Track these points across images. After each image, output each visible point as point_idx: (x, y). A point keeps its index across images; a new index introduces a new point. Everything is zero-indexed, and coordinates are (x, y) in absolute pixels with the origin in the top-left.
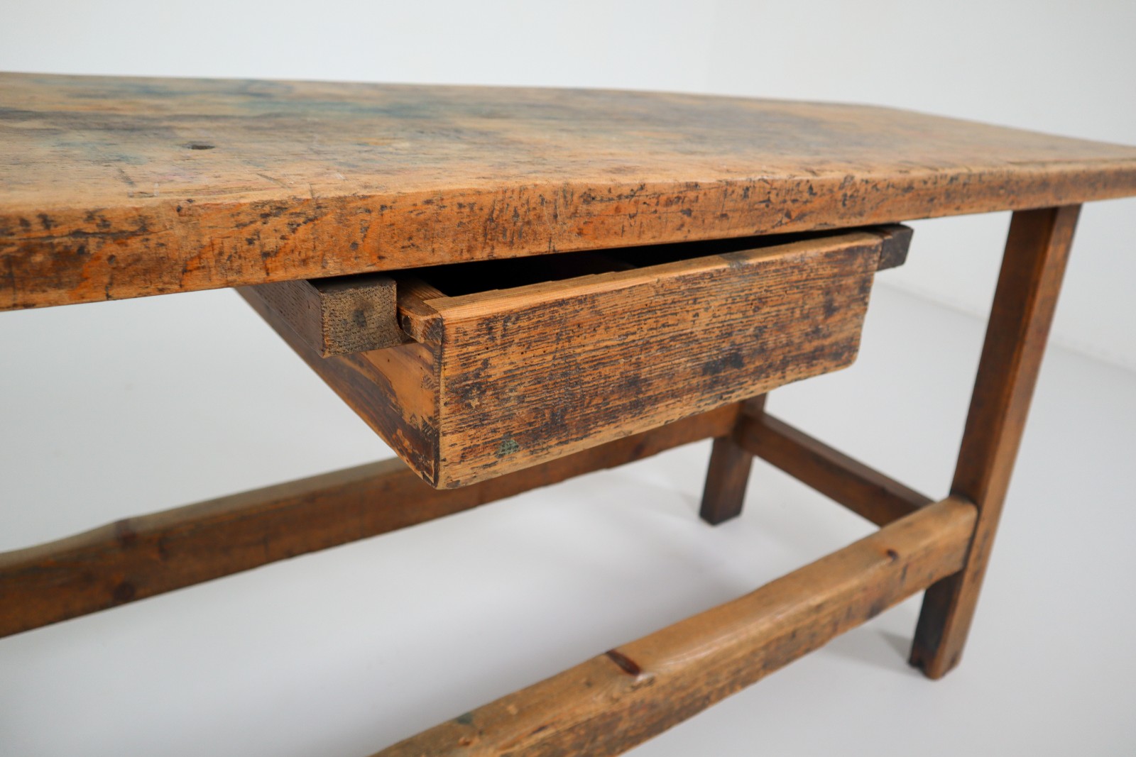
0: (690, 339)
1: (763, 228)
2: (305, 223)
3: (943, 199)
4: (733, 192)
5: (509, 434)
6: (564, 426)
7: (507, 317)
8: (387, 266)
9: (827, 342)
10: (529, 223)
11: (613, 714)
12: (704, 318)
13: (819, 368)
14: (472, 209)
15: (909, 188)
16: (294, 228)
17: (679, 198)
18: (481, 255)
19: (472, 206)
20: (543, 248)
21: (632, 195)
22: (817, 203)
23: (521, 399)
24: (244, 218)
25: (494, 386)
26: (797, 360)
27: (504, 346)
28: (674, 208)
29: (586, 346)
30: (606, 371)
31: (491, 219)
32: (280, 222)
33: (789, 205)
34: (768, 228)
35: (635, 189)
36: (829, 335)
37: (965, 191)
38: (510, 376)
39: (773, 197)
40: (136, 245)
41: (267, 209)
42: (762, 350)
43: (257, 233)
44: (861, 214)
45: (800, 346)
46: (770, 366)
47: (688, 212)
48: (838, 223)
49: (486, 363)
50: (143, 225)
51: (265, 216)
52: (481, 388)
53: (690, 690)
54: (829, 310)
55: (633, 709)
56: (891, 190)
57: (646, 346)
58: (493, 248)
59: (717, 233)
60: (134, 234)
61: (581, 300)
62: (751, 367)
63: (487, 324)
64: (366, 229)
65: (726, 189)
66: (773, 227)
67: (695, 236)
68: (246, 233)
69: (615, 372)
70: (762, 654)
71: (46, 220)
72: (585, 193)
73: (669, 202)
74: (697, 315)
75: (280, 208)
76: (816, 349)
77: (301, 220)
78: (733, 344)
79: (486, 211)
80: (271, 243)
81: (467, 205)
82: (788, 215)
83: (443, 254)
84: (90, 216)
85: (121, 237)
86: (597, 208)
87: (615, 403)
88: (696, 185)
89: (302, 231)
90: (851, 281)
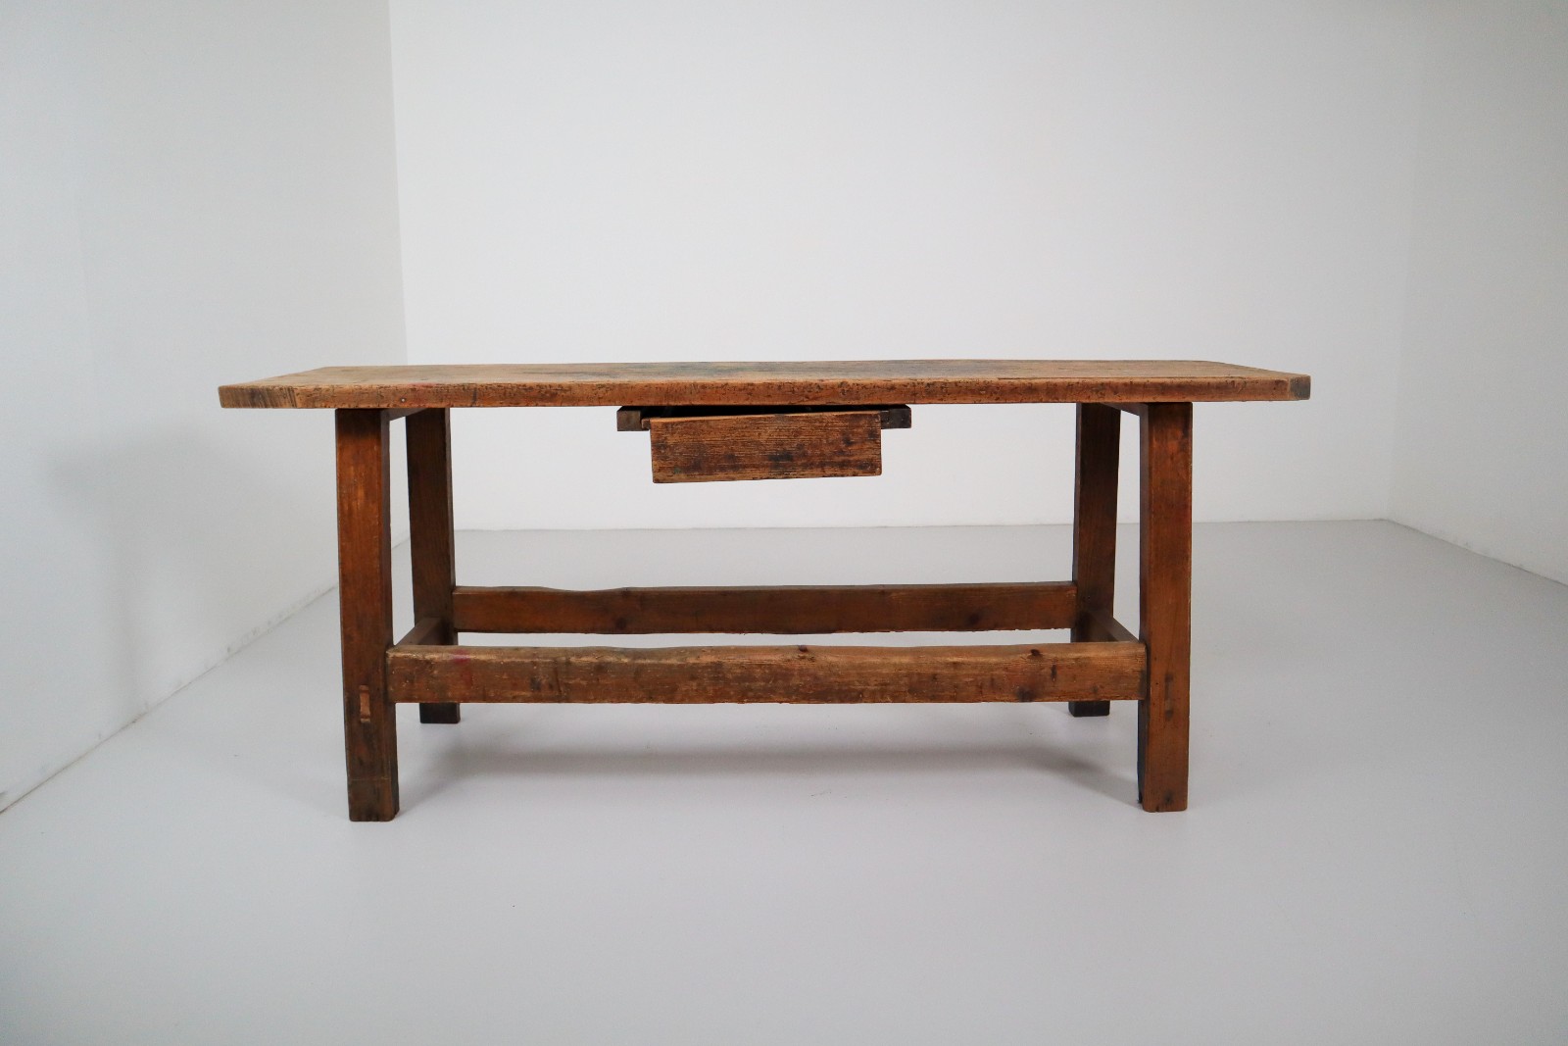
0: (758, 444)
3: (925, 395)
4: (772, 387)
5: (676, 466)
7: (673, 424)
8: (634, 404)
9: (852, 459)
10: (682, 394)
12: (764, 437)
13: (850, 472)
15: (893, 388)
17: (744, 388)
18: (664, 404)
20: (687, 403)
21: (722, 386)
22: (823, 393)
23: (681, 453)
25: (669, 446)
26: (833, 464)
27: (673, 434)
28: (743, 392)
29: (706, 440)
30: (717, 449)
31: (667, 392)
32: (603, 390)
33: (806, 393)
34: (795, 402)
36: (852, 455)
37: (944, 391)
38: (676, 444)
39: (795, 389)
40: (568, 393)
42: (804, 455)
44: (858, 399)
45: (830, 458)
46: (812, 464)
47: (750, 394)
48: (842, 402)
49: (666, 438)
50: (570, 388)
51: (599, 388)
52: (666, 447)
54: (848, 443)
56: (877, 389)
57: (735, 443)
58: (668, 401)
59: (767, 402)
62: (799, 463)
63: (666, 425)
64: (627, 393)
65: (768, 386)
66: (801, 403)
67: (755, 403)
69: (723, 450)
71: (550, 386)
72: (702, 386)
73: (740, 390)
74: (760, 434)
75: (603, 386)
76: (844, 461)
77: (608, 390)
78: (785, 450)
79: (665, 390)
81: (659, 388)
82: (807, 397)
83: (651, 402)
84: (559, 386)
85: (565, 391)
87: (724, 463)
88: (752, 385)
89: (609, 392)
90: (860, 430)
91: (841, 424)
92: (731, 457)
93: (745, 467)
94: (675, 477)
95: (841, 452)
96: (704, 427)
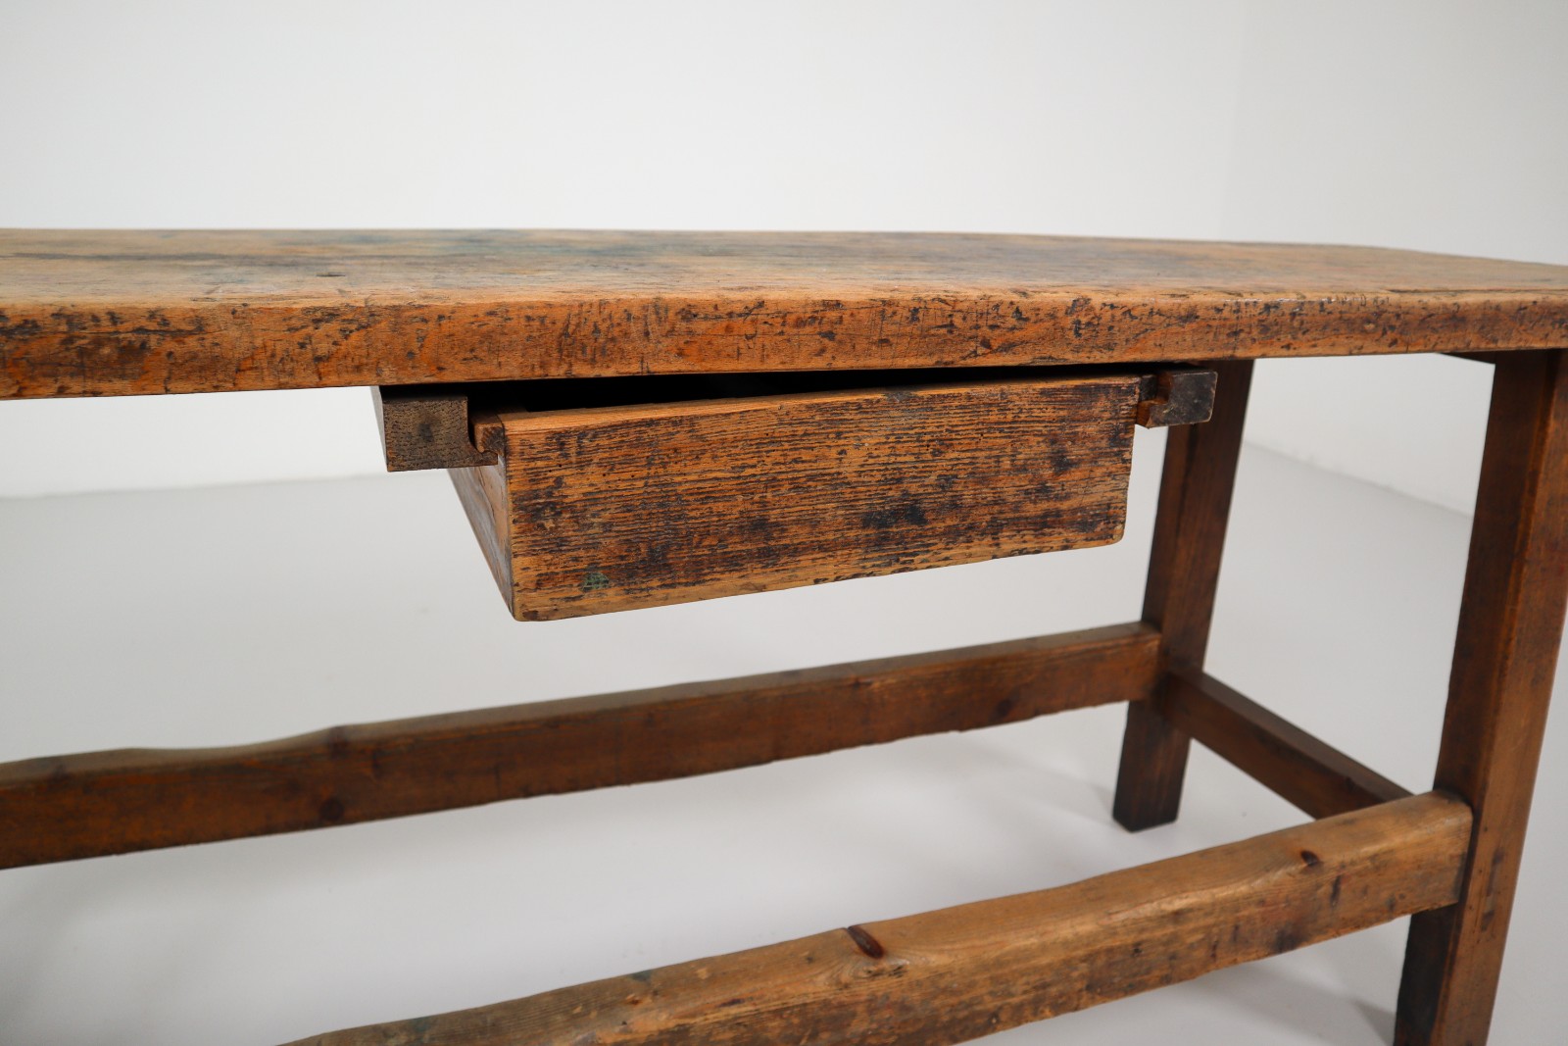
0: (836, 481)
1: (947, 359)
2: (358, 330)
3: (1255, 333)
4: (894, 313)
5: (594, 565)
6: (668, 567)
7: (582, 433)
8: (448, 377)
9: (1065, 505)
10: (613, 339)
11: (841, 1005)
12: (855, 458)
13: (1056, 541)
14: (542, 322)
15: (1191, 316)
16: (346, 334)
17: (814, 318)
18: (557, 372)
19: (542, 319)
20: (634, 368)
21: (747, 312)
22: (1031, 331)
23: (607, 526)
24: (294, 322)
25: (571, 507)
26: (1019, 524)
27: (581, 465)
28: (808, 329)
29: (687, 475)
30: (719, 507)
31: (565, 334)
32: (332, 327)
33: (985, 331)
34: (955, 358)
35: (751, 306)
36: (1067, 497)
38: (591, 499)
39: (957, 320)
40: (192, 343)
41: (319, 315)
42: (955, 505)
43: (309, 337)
44: (1110, 347)
45: (1017, 507)
46: (971, 527)
47: (830, 335)
48: (1072, 358)
49: (559, 481)
50: (199, 324)
51: (317, 321)
52: (557, 509)
53: (965, 997)
54: (1062, 464)
55: (873, 1005)
56: (1156, 319)
57: (773, 483)
58: (571, 365)
59: (877, 361)
60: (190, 333)
61: (676, 422)
62: (940, 526)
63: (559, 439)
64: (423, 339)
65: (884, 309)
66: (964, 358)
67: (842, 363)
68: (298, 337)
69: (737, 507)
70: (1084, 968)
71: (113, 317)
72: (683, 309)
73: (800, 323)
74: (843, 452)
75: (331, 314)
76: (1047, 514)
77: (353, 327)
78: (906, 493)
79: (560, 325)
80: (324, 348)
81: (537, 318)
82: (986, 344)
83: (510, 368)
84: (152, 315)
85: (179, 335)
86: (700, 326)
87: (735, 546)
88: (838, 304)
89: (354, 338)
90: (1091, 429)
91: (1049, 413)
92: (759, 526)
93: (795, 551)
94: (589, 600)
95: (1043, 490)
96: (682, 438)
